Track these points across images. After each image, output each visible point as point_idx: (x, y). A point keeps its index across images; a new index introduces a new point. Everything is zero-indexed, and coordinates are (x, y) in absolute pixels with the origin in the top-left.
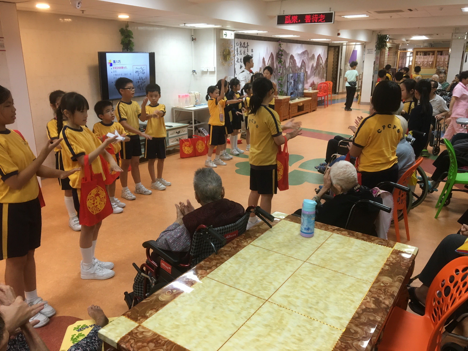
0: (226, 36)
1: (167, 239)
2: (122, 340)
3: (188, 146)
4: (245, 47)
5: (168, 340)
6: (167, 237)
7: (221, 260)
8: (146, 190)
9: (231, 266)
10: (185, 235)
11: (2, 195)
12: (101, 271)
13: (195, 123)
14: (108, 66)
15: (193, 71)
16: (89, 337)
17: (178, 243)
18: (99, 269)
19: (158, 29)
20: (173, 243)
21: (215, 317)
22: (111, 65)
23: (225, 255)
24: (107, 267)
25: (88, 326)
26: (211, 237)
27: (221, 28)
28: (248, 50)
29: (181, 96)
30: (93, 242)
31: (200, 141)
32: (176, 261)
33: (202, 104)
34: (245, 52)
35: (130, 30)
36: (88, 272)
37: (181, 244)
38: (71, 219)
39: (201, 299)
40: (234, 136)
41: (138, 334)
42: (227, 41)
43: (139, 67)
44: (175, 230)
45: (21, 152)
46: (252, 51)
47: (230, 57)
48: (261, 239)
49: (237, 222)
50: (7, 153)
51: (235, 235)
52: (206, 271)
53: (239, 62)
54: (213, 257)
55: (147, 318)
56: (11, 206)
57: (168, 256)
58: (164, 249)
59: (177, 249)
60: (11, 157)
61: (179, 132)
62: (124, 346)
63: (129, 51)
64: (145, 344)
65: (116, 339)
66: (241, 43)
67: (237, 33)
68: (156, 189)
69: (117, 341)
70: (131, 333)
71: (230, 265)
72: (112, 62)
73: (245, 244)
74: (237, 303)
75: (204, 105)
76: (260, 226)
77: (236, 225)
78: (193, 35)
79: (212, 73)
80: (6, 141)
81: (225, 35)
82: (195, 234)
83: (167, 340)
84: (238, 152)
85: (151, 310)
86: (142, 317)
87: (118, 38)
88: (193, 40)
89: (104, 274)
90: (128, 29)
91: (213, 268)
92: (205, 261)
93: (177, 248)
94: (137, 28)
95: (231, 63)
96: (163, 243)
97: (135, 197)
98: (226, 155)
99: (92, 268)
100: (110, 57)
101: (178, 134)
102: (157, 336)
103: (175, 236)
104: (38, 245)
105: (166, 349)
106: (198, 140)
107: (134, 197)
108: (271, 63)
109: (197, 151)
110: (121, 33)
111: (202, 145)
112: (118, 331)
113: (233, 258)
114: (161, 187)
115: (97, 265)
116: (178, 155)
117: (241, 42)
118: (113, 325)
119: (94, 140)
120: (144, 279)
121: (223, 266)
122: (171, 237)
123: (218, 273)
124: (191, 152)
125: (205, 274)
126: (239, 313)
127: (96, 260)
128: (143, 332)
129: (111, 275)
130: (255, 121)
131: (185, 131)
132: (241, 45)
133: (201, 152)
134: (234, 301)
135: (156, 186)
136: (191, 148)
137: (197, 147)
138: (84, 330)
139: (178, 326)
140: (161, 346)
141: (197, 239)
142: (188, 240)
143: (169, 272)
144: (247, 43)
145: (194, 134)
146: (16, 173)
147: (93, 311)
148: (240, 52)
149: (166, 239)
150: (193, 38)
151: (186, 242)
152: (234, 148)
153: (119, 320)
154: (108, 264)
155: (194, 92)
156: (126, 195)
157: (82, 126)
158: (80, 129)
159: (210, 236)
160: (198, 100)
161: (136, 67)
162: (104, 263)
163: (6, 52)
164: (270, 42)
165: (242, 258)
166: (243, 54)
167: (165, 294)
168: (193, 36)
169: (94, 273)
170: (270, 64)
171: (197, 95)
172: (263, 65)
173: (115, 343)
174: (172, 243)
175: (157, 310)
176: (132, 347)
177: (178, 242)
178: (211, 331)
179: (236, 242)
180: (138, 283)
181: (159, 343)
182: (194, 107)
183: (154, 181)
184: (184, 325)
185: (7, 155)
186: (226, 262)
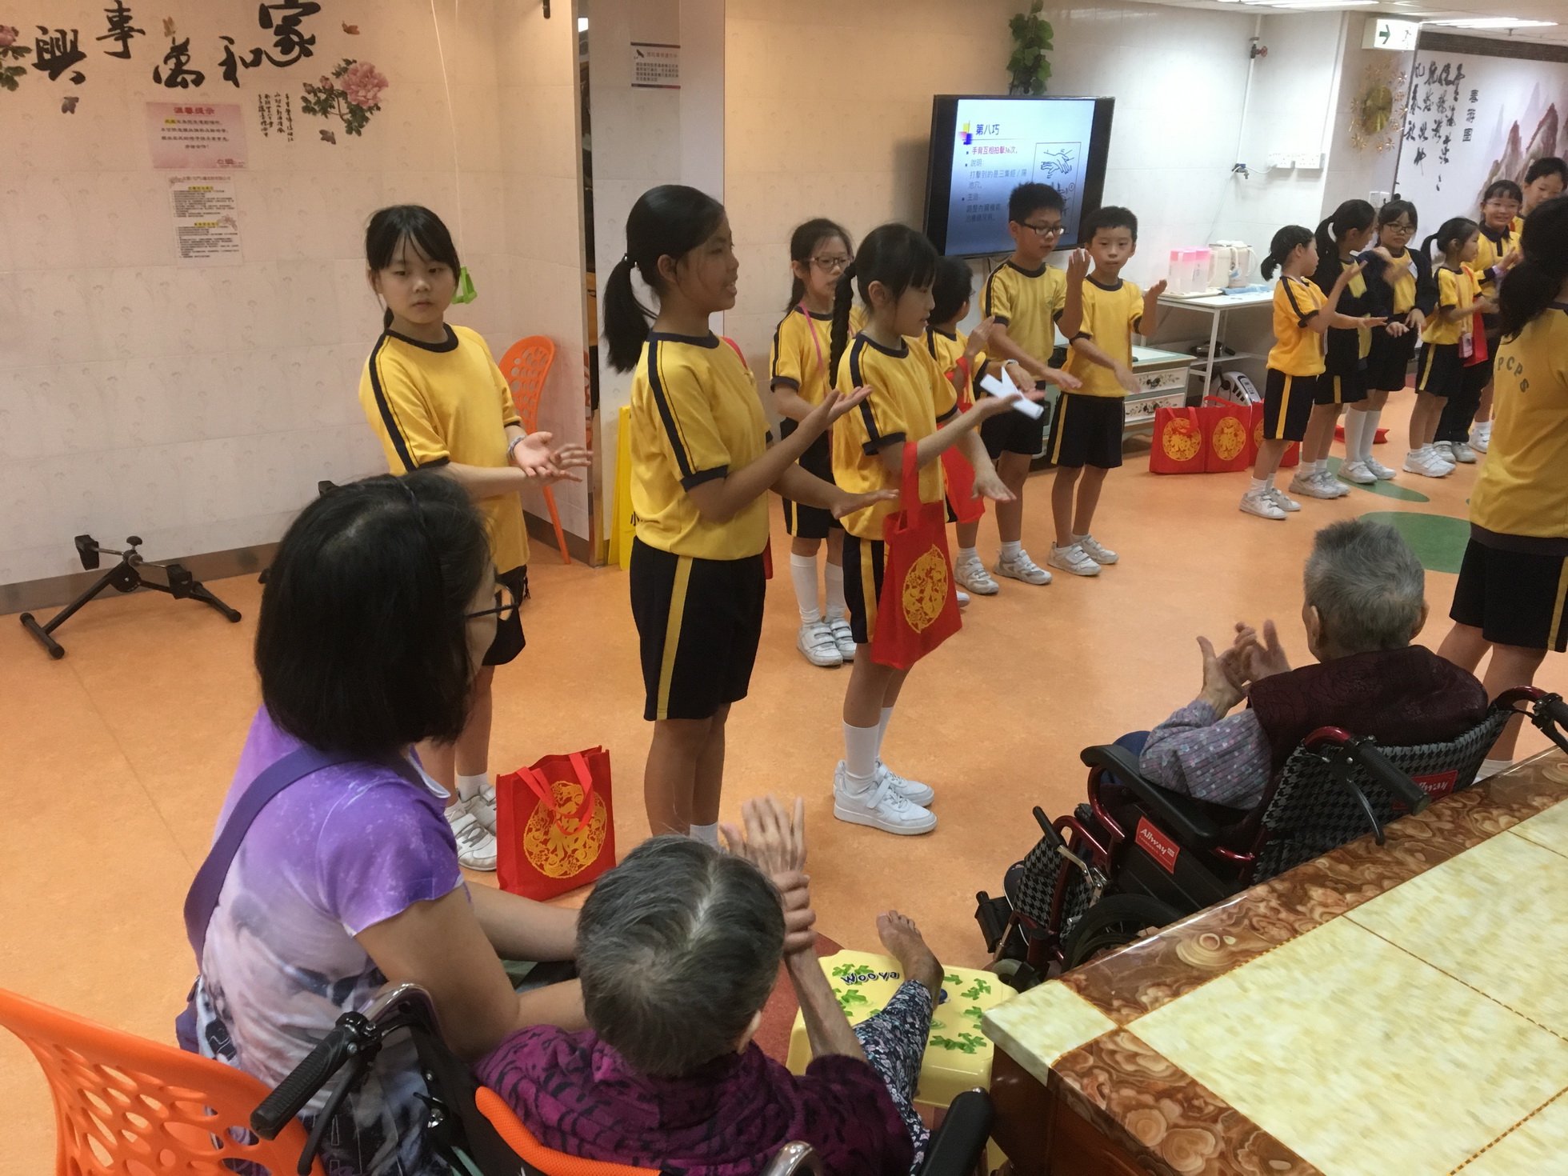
0: (1384, 38)
1: (1180, 753)
2: (1068, 1065)
3: (1184, 434)
4: (1448, 83)
5: (1229, 1108)
6: (1182, 747)
7: (1396, 869)
8: (1033, 567)
9: (1437, 900)
10: (1250, 748)
11: (680, 532)
12: (896, 807)
13: (1217, 355)
14: (959, 141)
15: (1237, 165)
16: (897, 1014)
17: (1220, 775)
18: (892, 798)
19: (1136, 15)
20: (1200, 768)
21: (1394, 1069)
22: (968, 140)
23: (1411, 852)
24: (914, 798)
25: (876, 973)
26: (1362, 778)
27: (1375, 10)
28: (1456, 93)
29: (1181, 255)
30: (884, 710)
31: (1232, 421)
32: (1206, 834)
33: (1252, 285)
34: (1443, 102)
35: (1046, 20)
36: (858, 801)
37: (1233, 777)
38: (804, 626)
39: (1333, 992)
40: (1365, 413)
41: (1118, 1057)
42: (1390, 58)
43: (1055, 149)
44: (1213, 727)
45: (744, 407)
46: (1474, 98)
47: (1387, 119)
48: (1554, 820)
49: (1461, 739)
50: (708, 408)
51: (1444, 786)
52: (1340, 897)
53: (1413, 138)
54: (1362, 852)
55: (1143, 1009)
56: (698, 563)
57: (1176, 811)
58: (1163, 785)
59: (1214, 794)
60: (716, 419)
61: (1158, 381)
62: (1077, 1086)
63: (1031, 92)
64: (1148, 1099)
65: (1048, 1055)
66: (1436, 68)
67: (1429, 29)
68: (1066, 568)
69: (1049, 1062)
70: (1093, 1048)
71: (1435, 893)
72: (973, 131)
73: (1488, 826)
74: (1481, 1043)
75: (1263, 293)
76: (1543, 768)
77: (1455, 751)
78: (1257, 35)
79: (1311, 174)
80: (709, 370)
81: (1382, 34)
82: (1296, 753)
83: (1224, 1105)
84: (1373, 472)
85: (1153, 985)
86: (1124, 1003)
87: (1001, 47)
88: (1253, 56)
89: (904, 816)
90: (1040, 19)
91: (1369, 891)
92: (1333, 858)
93: (1209, 789)
94: (1069, 14)
95: (1390, 140)
96: (1164, 764)
97: (997, 585)
98: (1324, 479)
99: (871, 792)
100: (968, 114)
101: (1153, 386)
102: (1188, 1081)
103: (1211, 748)
104: (741, 693)
105: (1222, 1134)
106: (1224, 413)
107: (992, 584)
108: (1542, 145)
109: (1216, 455)
110: (1014, 32)
111: (1236, 435)
112: (1048, 1029)
113: (1444, 871)
114: (1084, 565)
115: (885, 785)
116: (1143, 462)
117: (1433, 64)
118: (1032, 1003)
119: (934, 388)
120: (1058, 866)
121: (1405, 890)
122: (1196, 747)
123: (1388, 914)
124: (1190, 455)
125: (1337, 905)
126: (1493, 1081)
127: (883, 770)
128: (1136, 1055)
129: (927, 826)
130: (1520, 366)
131: (1179, 381)
132: (1432, 72)
133: (1229, 459)
134: (1466, 1030)
135: (1068, 558)
136: (1194, 440)
137: (1215, 439)
138: (863, 983)
139: (1256, 1068)
140: (1205, 1121)
141: (1301, 775)
142: (1260, 771)
143: (1168, 865)
144: (1460, 67)
145: (1206, 393)
146: (721, 472)
147: (895, 932)
148: (1425, 101)
149: (1175, 752)
150: (1254, 46)
151: (1252, 773)
152: (1358, 455)
153: (1050, 992)
154: (919, 788)
155: (1229, 243)
156: (969, 577)
157: (908, 339)
158: (899, 348)
159: (1359, 772)
160: (1240, 273)
161: (1044, 148)
162: (905, 783)
163: (682, 93)
164: (1554, 64)
165: (1481, 879)
166: (1434, 108)
167: (1198, 942)
168: (1257, 39)
169: (876, 810)
170: (1539, 148)
171: (1239, 253)
172: (1509, 150)
173: (1043, 1065)
174: (1197, 769)
175: (1176, 994)
176: (1103, 1096)
177: (1218, 769)
178: (1386, 1118)
179: (1448, 812)
180: (1036, 875)
181: (1194, 1106)
182: (1220, 294)
183: (1063, 540)
184: (1280, 1070)
185: (709, 415)
186: (1417, 880)
